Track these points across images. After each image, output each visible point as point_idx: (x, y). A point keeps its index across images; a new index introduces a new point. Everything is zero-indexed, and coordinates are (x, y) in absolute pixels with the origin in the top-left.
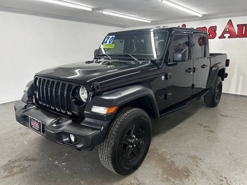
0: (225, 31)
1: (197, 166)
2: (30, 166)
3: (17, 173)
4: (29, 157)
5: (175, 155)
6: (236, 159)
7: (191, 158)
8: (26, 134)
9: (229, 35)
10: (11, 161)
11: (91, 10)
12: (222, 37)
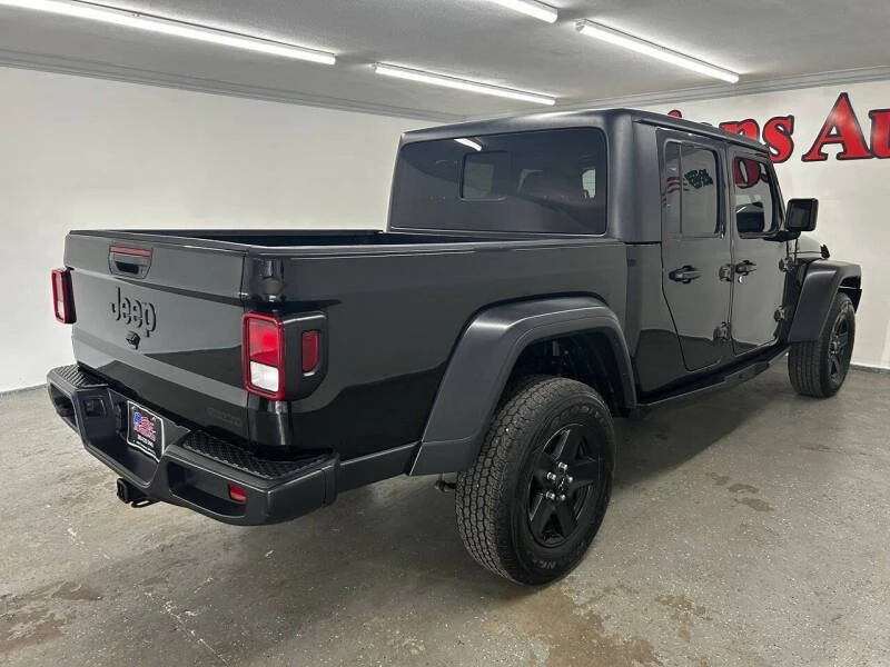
0: (824, 135)
1: (684, 634)
2: (72, 617)
3: (23, 640)
4: (74, 585)
5: (607, 590)
6: (839, 612)
7: (664, 603)
8: (79, 500)
9: (839, 148)
10: (8, 598)
11: (331, 61)
12: (815, 155)
